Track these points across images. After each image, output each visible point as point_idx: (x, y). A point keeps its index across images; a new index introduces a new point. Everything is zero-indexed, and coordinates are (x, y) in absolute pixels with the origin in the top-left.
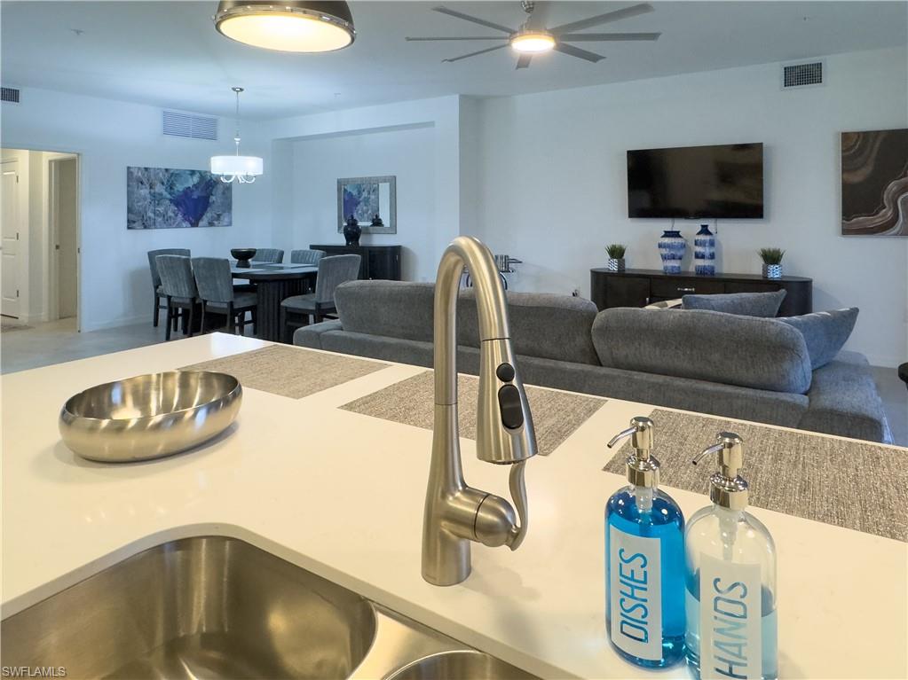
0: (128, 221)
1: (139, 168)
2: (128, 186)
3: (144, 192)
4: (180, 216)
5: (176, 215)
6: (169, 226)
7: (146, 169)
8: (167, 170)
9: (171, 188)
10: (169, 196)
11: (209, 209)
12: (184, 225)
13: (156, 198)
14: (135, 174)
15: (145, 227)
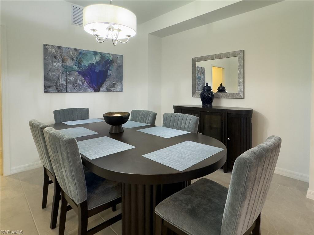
0: (45, 87)
1: (53, 46)
2: (44, 59)
3: (57, 65)
4: (86, 84)
5: (83, 83)
6: (78, 91)
7: (59, 47)
8: (76, 50)
9: (79, 63)
10: (77, 69)
11: (107, 79)
12: (89, 90)
13: (67, 70)
14: (50, 50)
15: (59, 91)
